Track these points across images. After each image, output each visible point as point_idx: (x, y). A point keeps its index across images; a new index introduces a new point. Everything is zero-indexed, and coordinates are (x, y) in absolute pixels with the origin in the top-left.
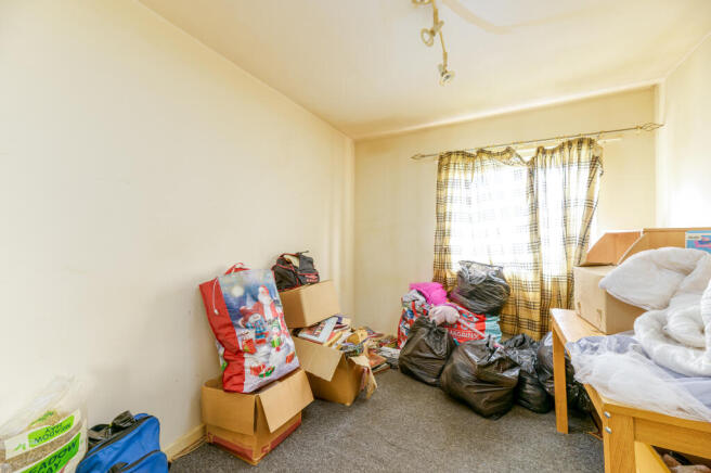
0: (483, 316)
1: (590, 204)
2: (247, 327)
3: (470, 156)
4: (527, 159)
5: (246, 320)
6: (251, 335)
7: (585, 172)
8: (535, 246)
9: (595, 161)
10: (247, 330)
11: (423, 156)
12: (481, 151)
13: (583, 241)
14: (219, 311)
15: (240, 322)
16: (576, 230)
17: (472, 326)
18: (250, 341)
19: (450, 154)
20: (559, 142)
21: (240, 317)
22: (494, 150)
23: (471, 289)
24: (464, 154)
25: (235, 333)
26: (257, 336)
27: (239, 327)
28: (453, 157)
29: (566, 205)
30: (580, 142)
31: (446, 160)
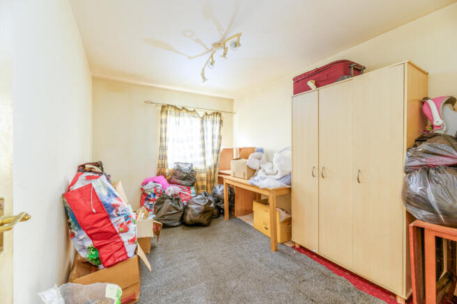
0: (189, 187)
1: (220, 137)
2: (119, 215)
3: (179, 109)
4: (201, 116)
5: (117, 211)
6: (122, 220)
7: (218, 125)
8: (204, 154)
9: (221, 122)
10: (119, 218)
11: (152, 103)
12: (183, 108)
13: (218, 152)
14: (96, 209)
15: (114, 213)
16: (216, 147)
17: (186, 193)
18: (122, 225)
19: (168, 105)
20: (212, 112)
21: (113, 209)
22: (189, 109)
23: (185, 175)
24: (175, 108)
25: (110, 222)
26: (126, 220)
27: (114, 216)
28: (170, 107)
29: (213, 138)
30: (217, 113)
31: (165, 109)
